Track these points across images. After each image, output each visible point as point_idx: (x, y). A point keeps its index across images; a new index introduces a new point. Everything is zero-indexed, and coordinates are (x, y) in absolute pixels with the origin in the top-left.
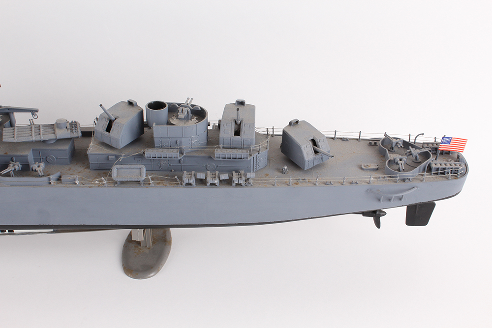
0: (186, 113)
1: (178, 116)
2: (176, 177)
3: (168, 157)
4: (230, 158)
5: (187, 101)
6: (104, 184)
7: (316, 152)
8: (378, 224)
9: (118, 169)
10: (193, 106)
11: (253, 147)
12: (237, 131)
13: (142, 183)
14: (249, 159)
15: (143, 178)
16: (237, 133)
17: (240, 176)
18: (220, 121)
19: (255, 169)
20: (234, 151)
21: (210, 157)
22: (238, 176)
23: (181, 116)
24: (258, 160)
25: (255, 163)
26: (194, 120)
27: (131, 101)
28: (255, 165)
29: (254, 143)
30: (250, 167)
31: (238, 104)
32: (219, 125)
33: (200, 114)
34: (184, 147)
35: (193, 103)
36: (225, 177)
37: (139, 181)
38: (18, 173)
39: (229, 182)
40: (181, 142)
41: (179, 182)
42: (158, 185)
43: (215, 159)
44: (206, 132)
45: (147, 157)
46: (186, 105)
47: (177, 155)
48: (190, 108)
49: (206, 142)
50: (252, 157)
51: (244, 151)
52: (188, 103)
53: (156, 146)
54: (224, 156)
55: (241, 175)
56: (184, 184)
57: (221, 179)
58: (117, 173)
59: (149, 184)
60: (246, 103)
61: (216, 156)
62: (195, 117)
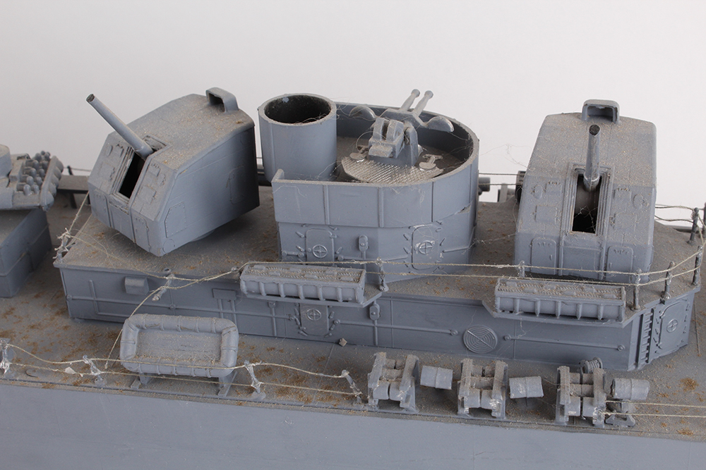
0: (398, 140)
1: (367, 150)
2: (345, 374)
3: (321, 296)
4: (554, 315)
5: (409, 101)
6: (93, 379)
9: (142, 329)
10: (426, 116)
11: (642, 277)
12: (585, 212)
13: (226, 385)
14: (625, 323)
15: (228, 371)
16: (585, 221)
17: (586, 388)
18: (522, 174)
19: (642, 356)
20: (570, 288)
21: (478, 306)
22: (578, 388)
23: (379, 147)
24: (656, 327)
25: (645, 335)
26: (429, 165)
27: (217, 93)
28: (644, 342)
29: (648, 264)
30: (627, 349)
31: (591, 116)
32: (519, 188)
33: (450, 145)
34: (381, 261)
35: (430, 108)
36: (529, 388)
37: (216, 379)
39: (545, 407)
40: (373, 245)
41: (356, 394)
42: (282, 398)
43: (495, 315)
44: (469, 212)
45: (249, 292)
46: (403, 111)
47: (354, 290)
48: (415, 124)
49: (467, 247)
50: (635, 317)
51: (611, 292)
52: (413, 107)
53: (285, 252)
54: (529, 307)
55: (591, 383)
56: (373, 403)
57: (513, 396)
58: (140, 344)
59: (252, 390)
60: (621, 113)
61: (498, 302)
62: (434, 158)
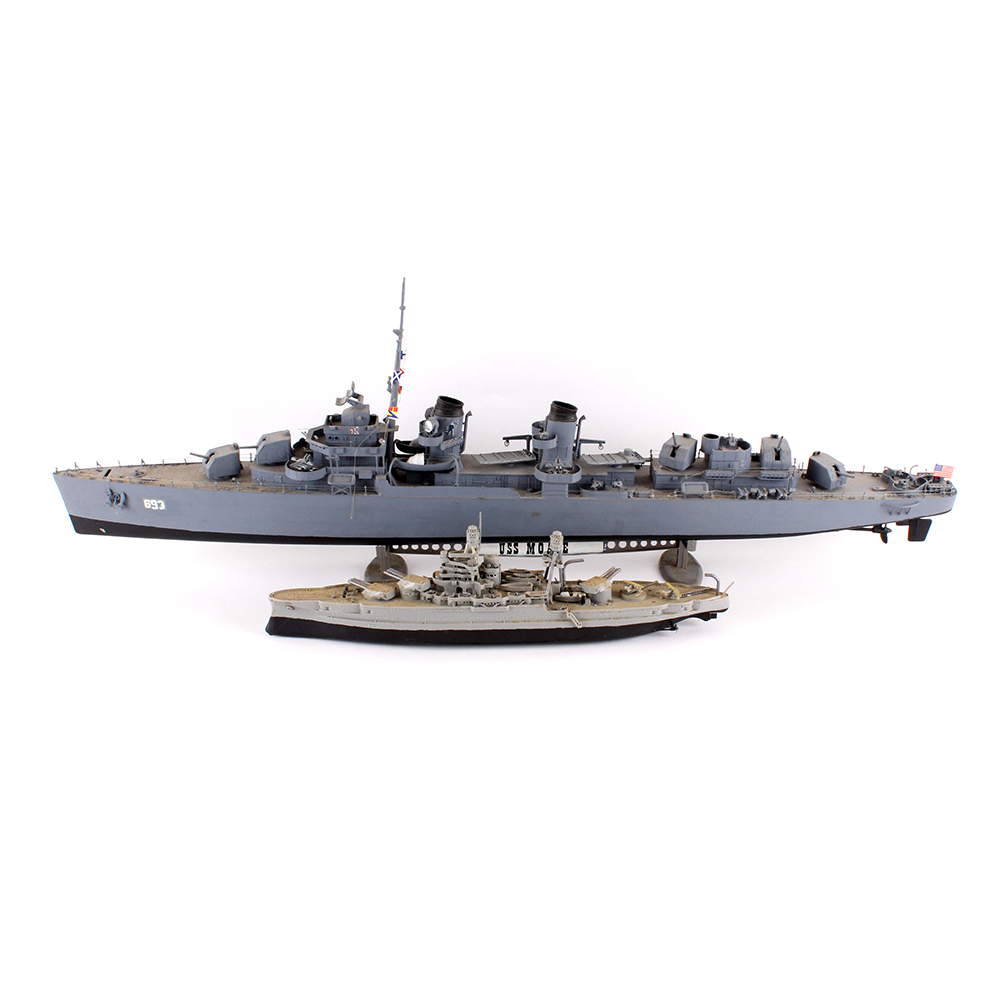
0: (733, 444)
1: (727, 445)
3: (723, 476)
4: (774, 478)
7: (838, 475)
8: (885, 540)
12: (777, 456)
13: (704, 497)
15: (706, 493)
16: (778, 458)
18: (761, 449)
20: (777, 472)
21: (757, 477)
23: (730, 446)
26: (740, 450)
27: (685, 434)
32: (761, 452)
33: (743, 445)
34: (736, 469)
36: (773, 491)
38: (599, 489)
39: (774, 496)
40: (733, 465)
41: (736, 496)
42: (717, 499)
44: (751, 457)
47: (731, 475)
48: (736, 441)
54: (768, 476)
56: (740, 497)
57: (769, 493)
59: (710, 498)
61: (761, 476)
62: (740, 448)
